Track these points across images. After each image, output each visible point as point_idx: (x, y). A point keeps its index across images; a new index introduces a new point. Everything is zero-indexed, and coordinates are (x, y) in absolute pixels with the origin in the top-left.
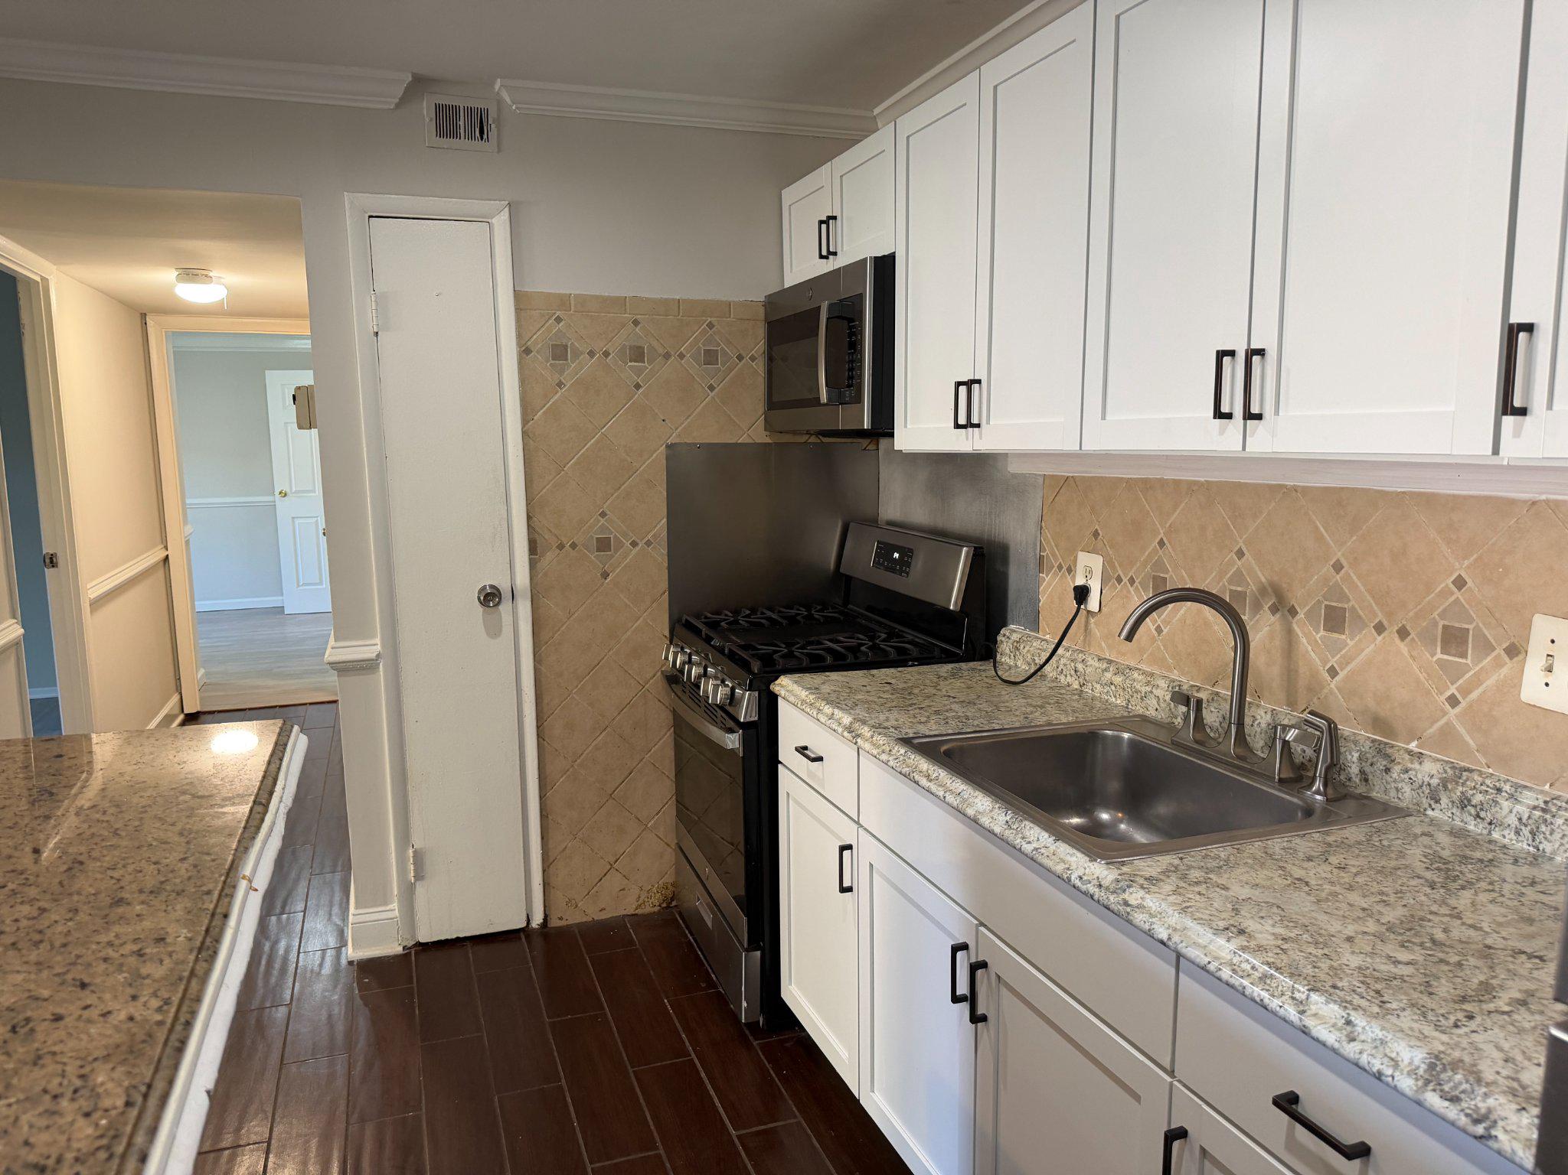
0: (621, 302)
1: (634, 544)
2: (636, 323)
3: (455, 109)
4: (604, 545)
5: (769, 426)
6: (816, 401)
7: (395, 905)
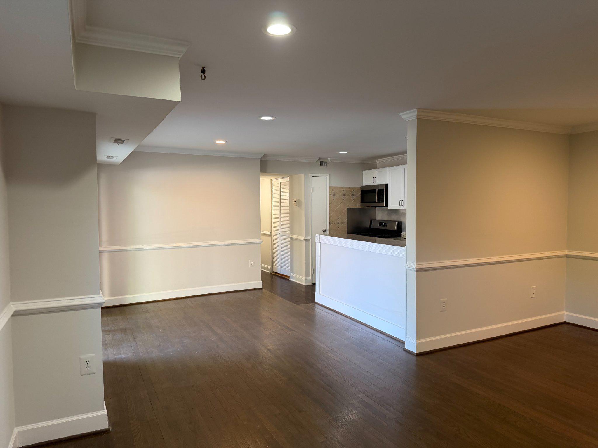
0: (342, 188)
1: (342, 223)
2: (344, 190)
3: (323, 162)
4: (338, 223)
5: (361, 205)
6: (375, 202)
7: (310, 277)
